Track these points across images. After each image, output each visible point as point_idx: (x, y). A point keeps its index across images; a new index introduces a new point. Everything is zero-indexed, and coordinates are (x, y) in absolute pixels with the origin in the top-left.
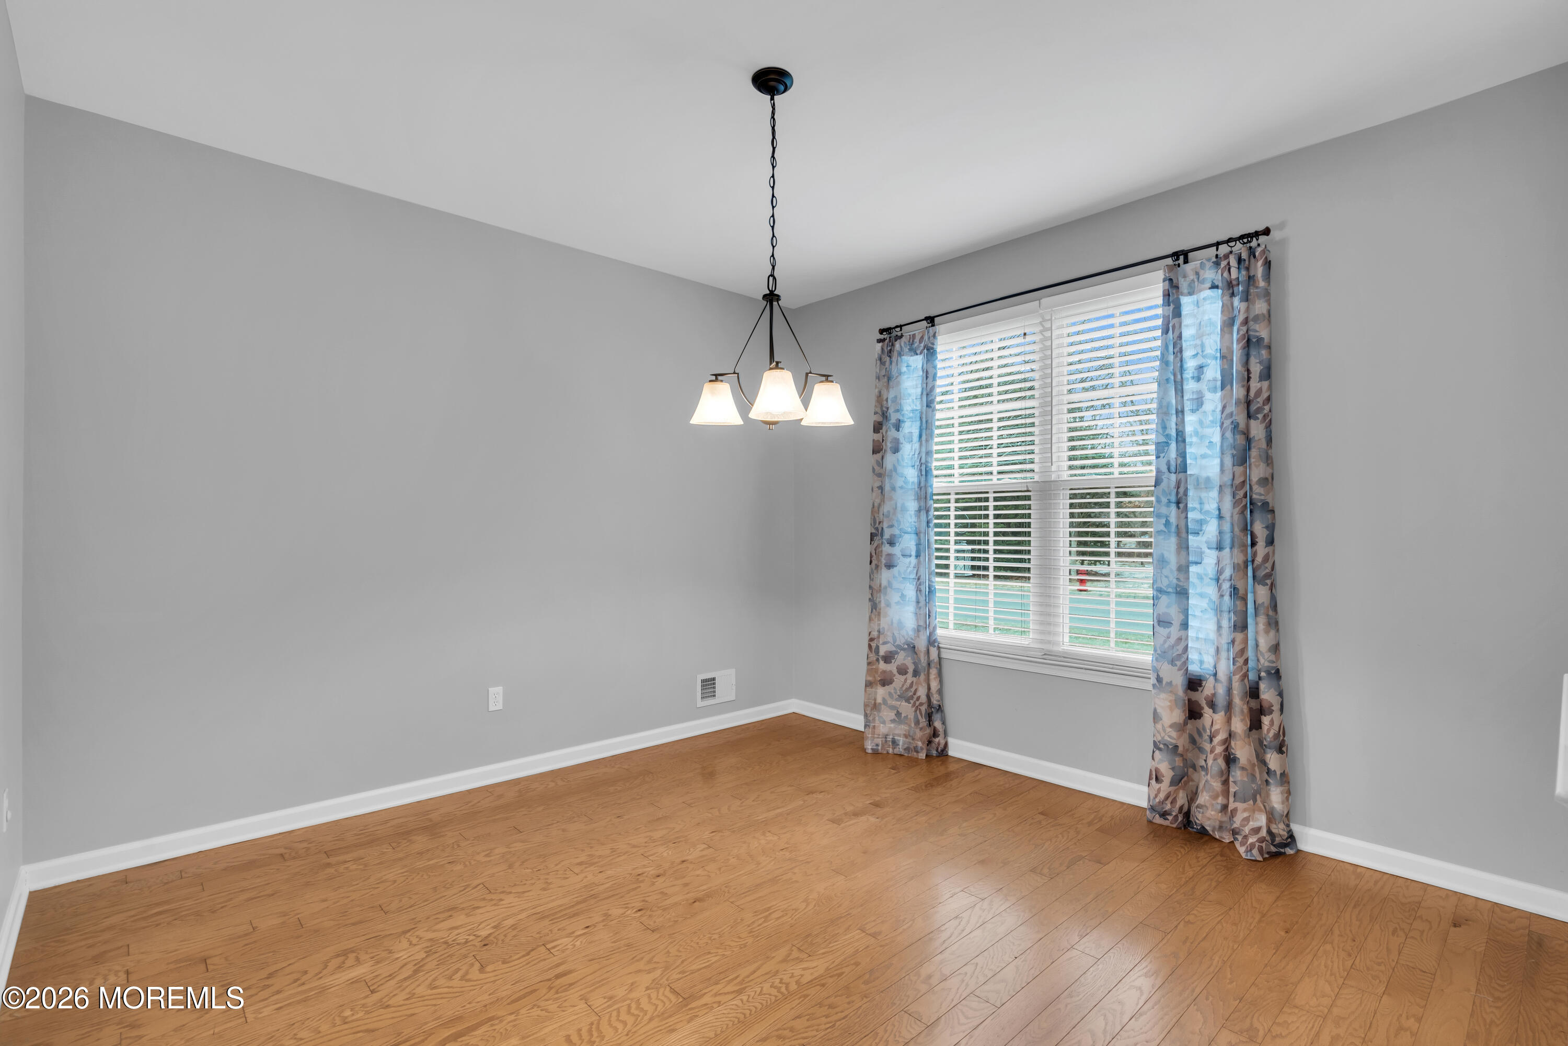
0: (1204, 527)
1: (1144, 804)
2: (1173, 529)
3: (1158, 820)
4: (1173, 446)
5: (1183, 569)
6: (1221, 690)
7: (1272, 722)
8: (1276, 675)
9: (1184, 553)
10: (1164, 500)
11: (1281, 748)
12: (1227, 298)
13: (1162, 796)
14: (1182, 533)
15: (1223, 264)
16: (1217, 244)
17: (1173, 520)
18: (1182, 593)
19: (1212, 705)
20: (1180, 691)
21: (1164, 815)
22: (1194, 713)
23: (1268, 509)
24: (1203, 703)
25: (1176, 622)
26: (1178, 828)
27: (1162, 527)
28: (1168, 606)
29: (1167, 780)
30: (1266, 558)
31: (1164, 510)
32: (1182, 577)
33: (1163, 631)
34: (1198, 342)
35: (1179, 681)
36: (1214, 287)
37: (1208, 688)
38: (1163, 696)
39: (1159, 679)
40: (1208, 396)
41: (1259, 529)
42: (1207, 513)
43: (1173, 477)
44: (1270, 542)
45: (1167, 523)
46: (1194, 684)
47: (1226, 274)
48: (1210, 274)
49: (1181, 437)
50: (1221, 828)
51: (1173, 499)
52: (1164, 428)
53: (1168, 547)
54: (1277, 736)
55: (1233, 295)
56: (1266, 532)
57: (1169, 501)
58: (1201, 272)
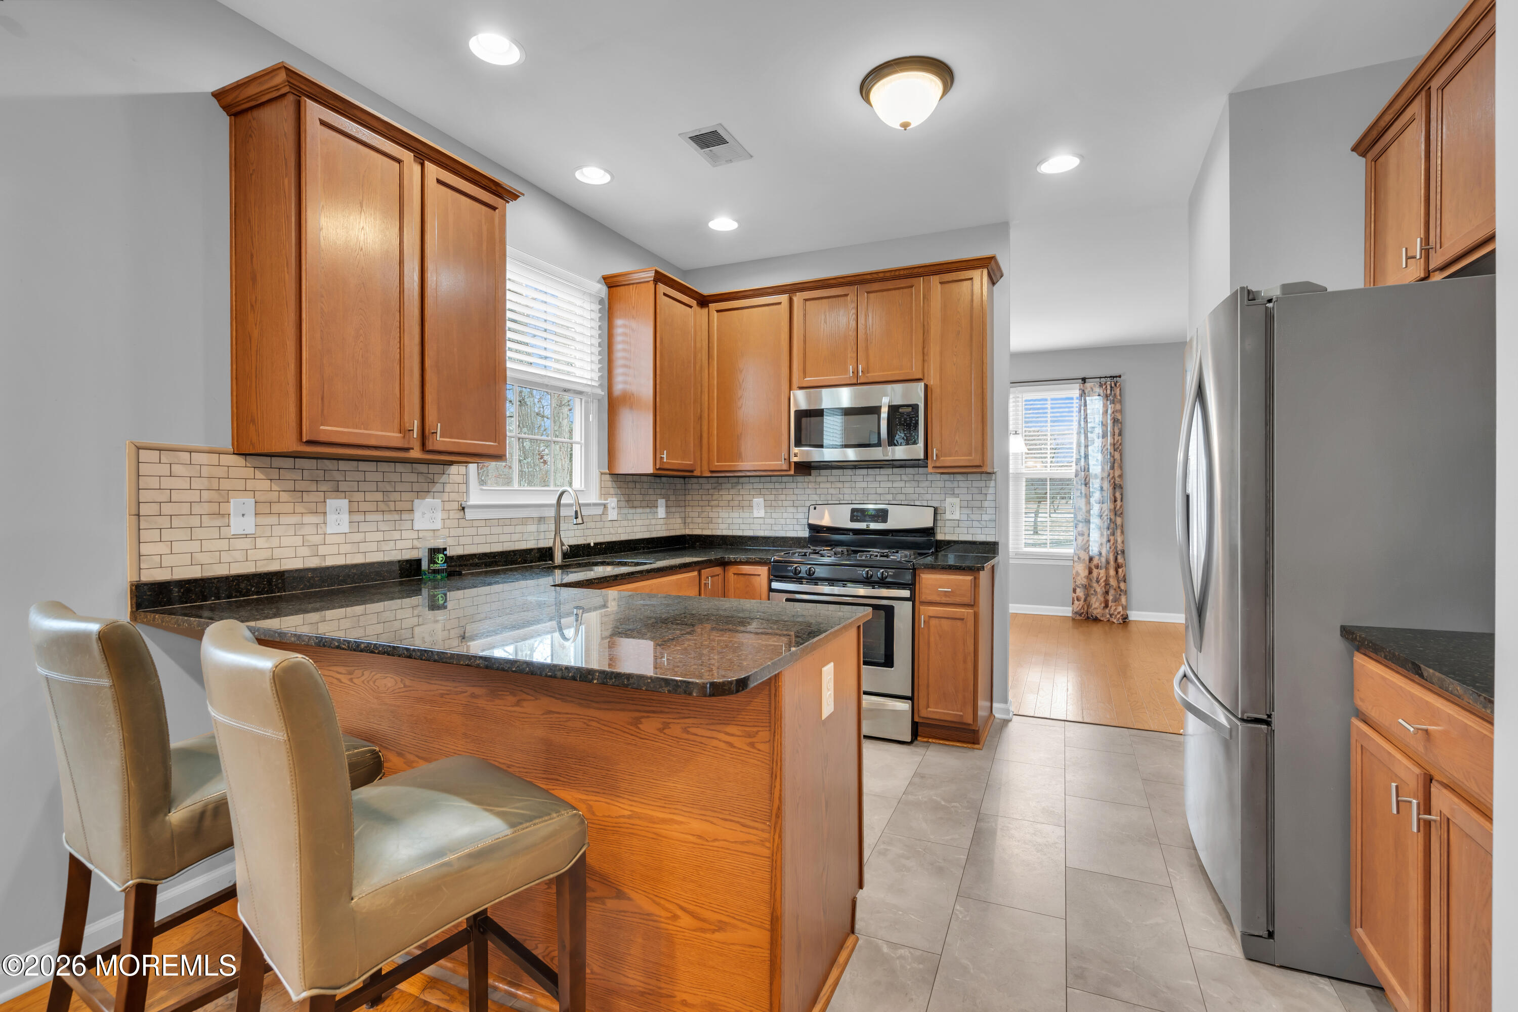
0: (1094, 494)
1: (1070, 614)
2: (1083, 495)
3: (1078, 617)
4: (1083, 460)
5: (1088, 512)
6: (1103, 560)
7: (1123, 571)
8: (1123, 552)
9: (1088, 505)
10: (1080, 483)
11: (1125, 582)
12: (1105, 401)
13: (1080, 606)
14: (1088, 497)
15: (1104, 387)
16: (1101, 378)
17: (1083, 491)
18: (1088, 522)
19: (1097, 567)
20: (1088, 563)
21: (1080, 615)
22: (1090, 572)
23: (1121, 487)
24: (1093, 567)
25: (1086, 534)
26: (1086, 619)
27: (1079, 495)
28: (1082, 528)
29: (1082, 600)
30: (1121, 506)
31: (1079, 487)
32: (1088, 515)
33: (1080, 538)
34: (1092, 417)
35: (1087, 559)
36: (1099, 395)
37: (1095, 561)
38: (1081, 565)
39: (1079, 558)
40: (1096, 440)
41: (1118, 495)
42: (1095, 488)
43: (1083, 473)
44: (1122, 501)
45: (1081, 493)
46: (1091, 559)
47: (1105, 391)
48: (1098, 390)
49: (1086, 456)
50: (1102, 616)
51: (1083, 482)
52: (1079, 452)
53: (1082, 503)
54: (1124, 576)
55: (1107, 400)
56: (1120, 496)
57: (1082, 484)
58: (1094, 389)
